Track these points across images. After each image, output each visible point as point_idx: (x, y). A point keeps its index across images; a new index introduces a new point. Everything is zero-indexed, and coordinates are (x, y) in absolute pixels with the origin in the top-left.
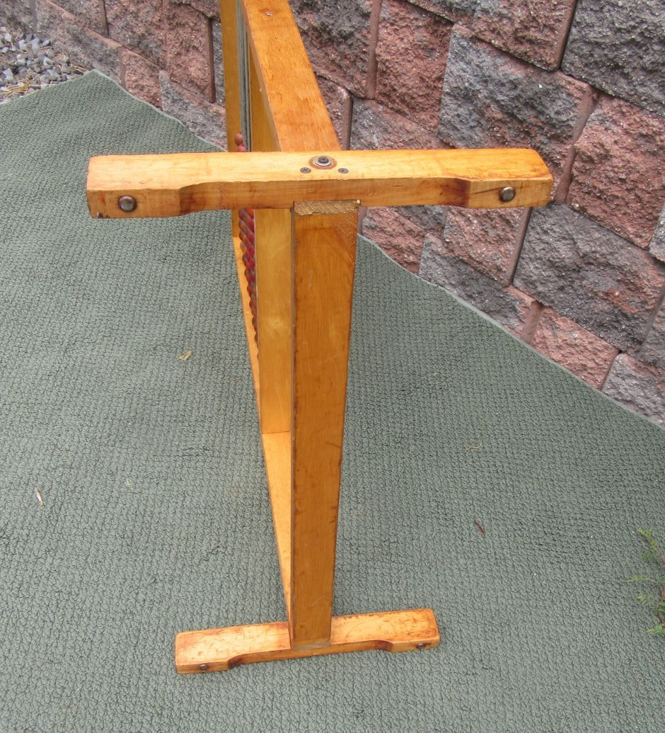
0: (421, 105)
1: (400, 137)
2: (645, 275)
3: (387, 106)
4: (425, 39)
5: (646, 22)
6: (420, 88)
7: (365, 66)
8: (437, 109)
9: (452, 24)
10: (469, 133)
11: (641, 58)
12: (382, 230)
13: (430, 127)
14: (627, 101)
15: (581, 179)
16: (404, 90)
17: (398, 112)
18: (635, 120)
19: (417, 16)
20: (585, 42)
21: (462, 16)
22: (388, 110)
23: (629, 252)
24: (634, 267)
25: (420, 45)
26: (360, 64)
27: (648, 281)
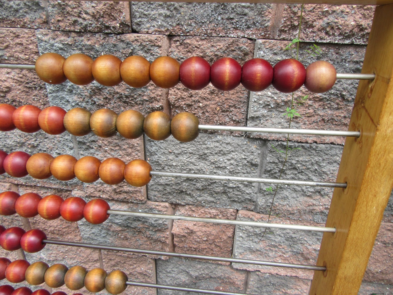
0: (66, 232)
1: (60, 251)
2: (234, 277)
5: (193, 170)
6: (62, 224)
7: (20, 222)
8: (77, 231)
9: (71, 191)
10: (103, 240)
11: (195, 185)
14: (193, 205)
15: (181, 245)
16: (52, 229)
18: (201, 212)
19: (46, 191)
20: (158, 184)
21: (75, 186)
23: (220, 269)
24: (226, 275)
27: (236, 279)
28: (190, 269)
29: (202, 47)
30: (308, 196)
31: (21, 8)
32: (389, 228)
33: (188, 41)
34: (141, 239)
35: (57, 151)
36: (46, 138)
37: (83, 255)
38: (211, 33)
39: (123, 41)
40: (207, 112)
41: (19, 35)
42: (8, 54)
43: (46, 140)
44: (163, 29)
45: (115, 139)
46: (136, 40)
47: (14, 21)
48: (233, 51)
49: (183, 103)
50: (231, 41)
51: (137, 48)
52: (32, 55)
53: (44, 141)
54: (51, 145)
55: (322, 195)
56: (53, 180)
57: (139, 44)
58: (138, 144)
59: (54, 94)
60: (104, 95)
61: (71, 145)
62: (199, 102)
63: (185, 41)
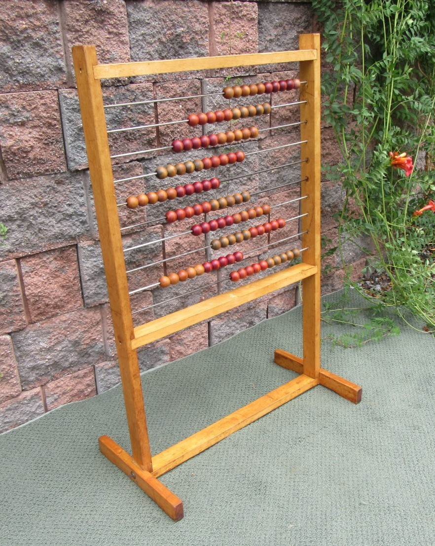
0: (67, 301)
3: (42, 320)
4: (57, 265)
7: (20, 308)
9: (77, 245)
12: (64, 394)
13: (77, 307)
17: (53, 316)
18: (183, 225)
19: (48, 256)
22: (44, 322)
25: (55, 270)
26: (17, 310)
28: (179, 289)
29: (175, 88)
30: (244, 184)
31: (47, 73)
32: (286, 194)
33: (166, 85)
34: (139, 274)
35: (68, 203)
36: (56, 193)
37: (87, 320)
38: (178, 78)
39: (128, 90)
40: (183, 134)
41: (43, 97)
42: (33, 115)
43: (56, 194)
44: (150, 79)
45: (122, 174)
46: (138, 89)
47: (38, 85)
48: (192, 88)
49: (169, 131)
50: (190, 82)
51: (139, 94)
52: (54, 113)
53: (55, 196)
54: (62, 198)
55: (251, 181)
56: (60, 238)
57: (140, 91)
58: (141, 173)
59: (73, 145)
60: (114, 136)
61: (83, 191)
62: (178, 128)
63: (164, 86)
